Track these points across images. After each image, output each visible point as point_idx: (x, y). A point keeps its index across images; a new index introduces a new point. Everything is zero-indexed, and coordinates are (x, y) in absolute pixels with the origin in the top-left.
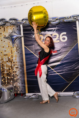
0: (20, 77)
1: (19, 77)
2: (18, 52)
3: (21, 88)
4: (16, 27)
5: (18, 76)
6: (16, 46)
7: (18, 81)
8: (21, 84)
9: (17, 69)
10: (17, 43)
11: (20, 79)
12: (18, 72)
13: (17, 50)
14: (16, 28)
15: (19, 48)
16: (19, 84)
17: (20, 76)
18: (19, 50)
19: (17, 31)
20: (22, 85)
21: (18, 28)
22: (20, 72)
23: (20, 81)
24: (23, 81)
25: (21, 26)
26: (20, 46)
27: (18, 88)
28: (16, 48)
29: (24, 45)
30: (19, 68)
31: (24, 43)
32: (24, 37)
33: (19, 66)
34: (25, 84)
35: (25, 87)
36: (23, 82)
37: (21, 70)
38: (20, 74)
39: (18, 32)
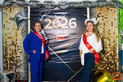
0: (24, 63)
1: (22, 63)
2: (23, 36)
3: (24, 74)
4: (23, 8)
5: (22, 61)
6: (22, 29)
7: (21, 67)
8: (24, 70)
9: (21, 54)
10: (23, 26)
11: (23, 64)
12: (22, 57)
13: (22, 33)
14: (23, 10)
15: (25, 31)
16: (21, 70)
17: (24, 61)
18: (24, 33)
19: (24, 12)
20: (25, 72)
21: (25, 10)
22: (23, 57)
23: (24, 67)
24: (26, 67)
25: (29, 8)
26: (26, 29)
27: (21, 74)
28: (22, 31)
29: (30, 29)
30: (24, 53)
31: (30, 26)
32: (30, 19)
33: (24, 51)
34: (28, 71)
35: (28, 73)
36: (26, 69)
37: (25, 55)
38: (24, 60)
39: (24, 14)
